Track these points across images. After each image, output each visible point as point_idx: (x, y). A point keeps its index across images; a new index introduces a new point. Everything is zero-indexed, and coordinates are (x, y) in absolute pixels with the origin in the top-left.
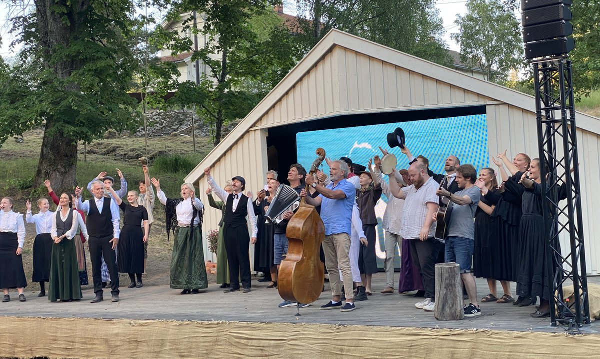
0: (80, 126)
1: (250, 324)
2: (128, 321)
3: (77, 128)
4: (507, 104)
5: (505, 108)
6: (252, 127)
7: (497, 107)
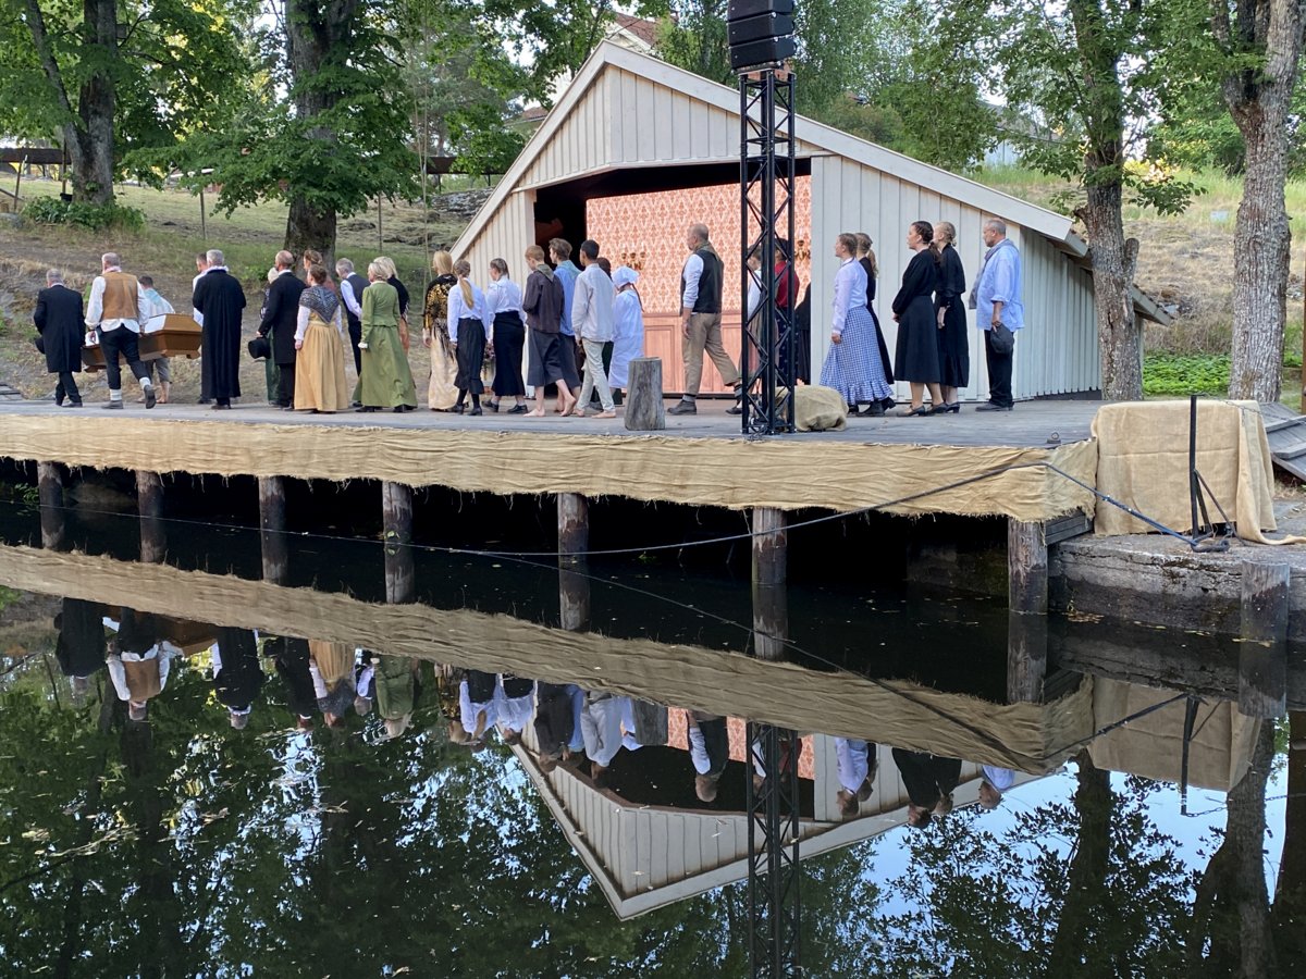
0: (329, 190)
1: (405, 431)
2: (272, 426)
3: (324, 193)
4: (837, 155)
5: (837, 161)
6: (514, 187)
7: (826, 159)
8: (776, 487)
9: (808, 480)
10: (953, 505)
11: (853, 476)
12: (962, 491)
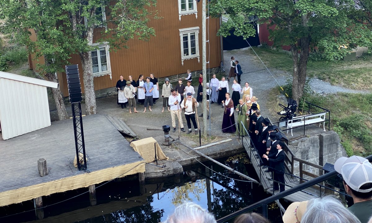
8: (96, 180)
9: (102, 177)
10: (130, 173)
11: (112, 173)
12: (132, 171)
